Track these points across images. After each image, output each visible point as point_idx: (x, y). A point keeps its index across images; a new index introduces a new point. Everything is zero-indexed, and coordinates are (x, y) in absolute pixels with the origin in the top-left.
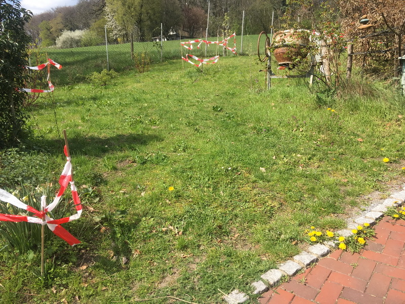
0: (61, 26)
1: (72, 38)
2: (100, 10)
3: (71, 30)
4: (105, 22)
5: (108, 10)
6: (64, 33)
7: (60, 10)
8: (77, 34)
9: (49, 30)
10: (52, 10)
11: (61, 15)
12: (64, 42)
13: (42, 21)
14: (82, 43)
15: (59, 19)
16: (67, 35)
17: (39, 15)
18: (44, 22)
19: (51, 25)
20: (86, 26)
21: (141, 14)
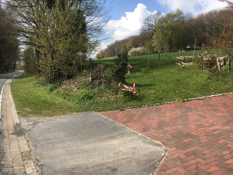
0: (131, 45)
1: (135, 51)
2: (150, 37)
3: (135, 47)
4: (152, 43)
5: (155, 37)
6: (132, 49)
7: (131, 38)
8: (138, 49)
9: (125, 47)
10: (128, 38)
11: (132, 40)
12: (132, 53)
13: (122, 43)
14: (140, 53)
15: (131, 42)
16: (134, 49)
17: (121, 40)
18: (124, 43)
19: (127, 45)
20: (143, 45)
21: (171, 38)
